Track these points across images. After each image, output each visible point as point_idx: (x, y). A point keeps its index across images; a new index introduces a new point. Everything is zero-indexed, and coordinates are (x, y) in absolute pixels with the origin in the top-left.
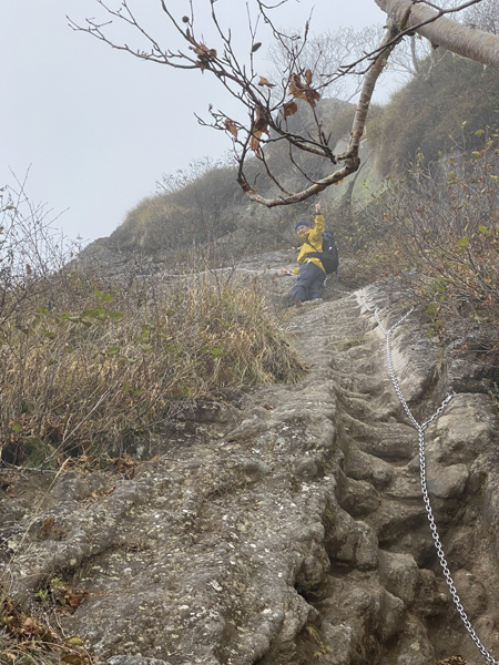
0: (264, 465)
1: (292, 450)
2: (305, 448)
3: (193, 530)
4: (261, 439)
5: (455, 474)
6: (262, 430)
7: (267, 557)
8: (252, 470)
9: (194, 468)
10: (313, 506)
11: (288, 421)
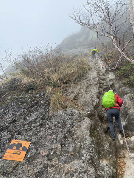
0: (92, 84)
1: (94, 82)
2: (96, 81)
3: (86, 92)
4: (91, 80)
5: (111, 83)
6: (91, 79)
7: (94, 95)
8: (90, 84)
9: (85, 84)
10: (97, 88)
11: (94, 78)
